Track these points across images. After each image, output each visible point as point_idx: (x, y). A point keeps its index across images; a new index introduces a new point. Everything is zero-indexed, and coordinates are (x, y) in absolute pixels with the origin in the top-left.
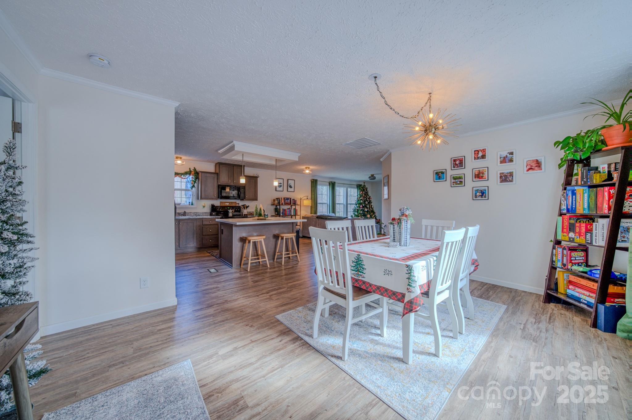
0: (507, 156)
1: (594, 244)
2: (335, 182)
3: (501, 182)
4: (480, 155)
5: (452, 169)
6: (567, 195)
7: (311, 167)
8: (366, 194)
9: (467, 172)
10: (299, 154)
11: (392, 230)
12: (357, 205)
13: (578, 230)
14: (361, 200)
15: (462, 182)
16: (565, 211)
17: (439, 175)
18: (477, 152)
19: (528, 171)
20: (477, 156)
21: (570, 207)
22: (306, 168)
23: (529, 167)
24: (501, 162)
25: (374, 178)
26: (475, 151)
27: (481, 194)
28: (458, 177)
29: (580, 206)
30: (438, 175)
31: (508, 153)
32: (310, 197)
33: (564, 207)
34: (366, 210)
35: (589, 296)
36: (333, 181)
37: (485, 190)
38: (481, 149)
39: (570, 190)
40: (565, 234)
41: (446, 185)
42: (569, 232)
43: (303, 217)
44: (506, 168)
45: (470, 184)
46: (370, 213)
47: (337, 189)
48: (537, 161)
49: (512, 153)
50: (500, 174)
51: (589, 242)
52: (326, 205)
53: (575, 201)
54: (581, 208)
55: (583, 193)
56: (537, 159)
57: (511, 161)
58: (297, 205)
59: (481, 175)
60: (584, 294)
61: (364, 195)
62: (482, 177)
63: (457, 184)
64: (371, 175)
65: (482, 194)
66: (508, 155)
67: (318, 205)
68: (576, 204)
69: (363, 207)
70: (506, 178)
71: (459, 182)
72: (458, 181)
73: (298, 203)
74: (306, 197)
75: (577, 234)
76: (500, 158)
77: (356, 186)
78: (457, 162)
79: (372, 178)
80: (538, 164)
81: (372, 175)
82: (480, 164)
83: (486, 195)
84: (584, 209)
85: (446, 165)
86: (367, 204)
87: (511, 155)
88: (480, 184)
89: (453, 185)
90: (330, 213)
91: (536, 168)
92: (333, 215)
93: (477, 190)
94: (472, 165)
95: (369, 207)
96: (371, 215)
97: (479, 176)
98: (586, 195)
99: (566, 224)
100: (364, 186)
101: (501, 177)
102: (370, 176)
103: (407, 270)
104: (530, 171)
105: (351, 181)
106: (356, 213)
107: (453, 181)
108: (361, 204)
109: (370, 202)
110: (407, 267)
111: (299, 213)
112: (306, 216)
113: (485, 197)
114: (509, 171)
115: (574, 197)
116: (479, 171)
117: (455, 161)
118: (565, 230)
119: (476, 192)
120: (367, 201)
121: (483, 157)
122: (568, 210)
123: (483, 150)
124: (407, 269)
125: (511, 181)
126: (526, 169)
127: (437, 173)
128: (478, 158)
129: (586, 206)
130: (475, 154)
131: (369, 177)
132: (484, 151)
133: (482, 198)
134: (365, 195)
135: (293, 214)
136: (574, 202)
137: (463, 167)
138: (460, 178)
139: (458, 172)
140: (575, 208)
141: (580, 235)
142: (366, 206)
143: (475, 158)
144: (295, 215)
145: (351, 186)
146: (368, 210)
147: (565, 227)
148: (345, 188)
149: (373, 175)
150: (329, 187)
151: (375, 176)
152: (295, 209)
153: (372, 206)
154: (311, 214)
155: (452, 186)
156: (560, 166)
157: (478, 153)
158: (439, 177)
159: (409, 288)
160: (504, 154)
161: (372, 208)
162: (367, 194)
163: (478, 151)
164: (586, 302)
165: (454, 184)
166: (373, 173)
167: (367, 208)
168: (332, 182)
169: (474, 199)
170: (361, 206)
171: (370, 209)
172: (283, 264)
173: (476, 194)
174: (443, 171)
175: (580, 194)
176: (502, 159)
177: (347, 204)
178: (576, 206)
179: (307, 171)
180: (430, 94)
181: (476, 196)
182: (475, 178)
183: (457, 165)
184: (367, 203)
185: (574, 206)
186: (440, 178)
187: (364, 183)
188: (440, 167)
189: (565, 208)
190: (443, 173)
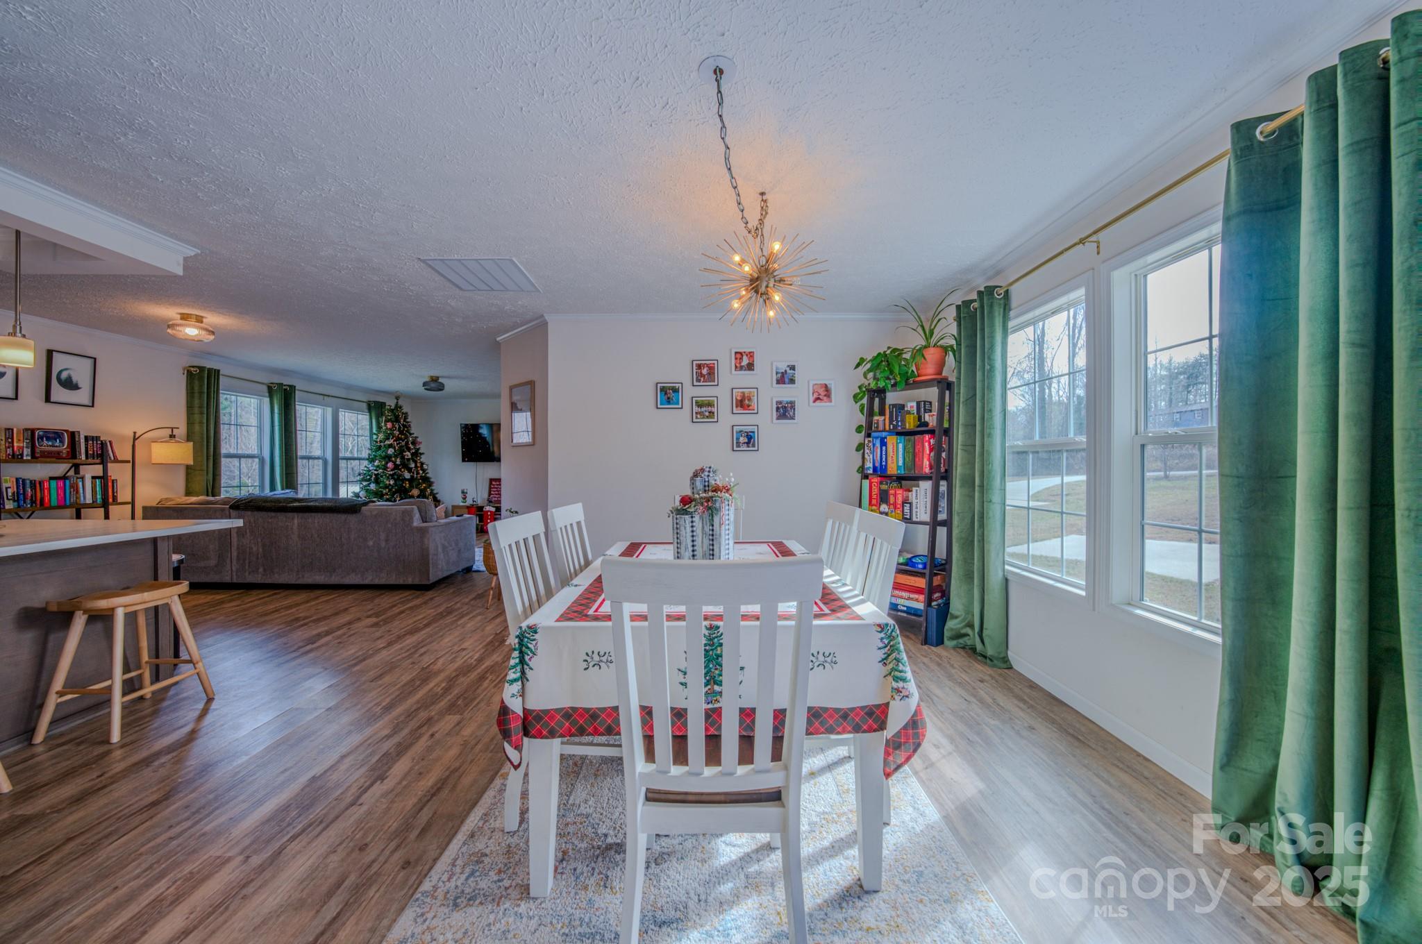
0: (786, 371)
1: (914, 519)
2: (293, 388)
3: (778, 419)
4: (745, 362)
5: (695, 383)
6: (874, 445)
7: (212, 319)
8: (405, 430)
9: (722, 393)
10: (191, 252)
11: (689, 529)
12: (376, 463)
13: (892, 500)
14: (390, 446)
15: (713, 413)
16: (871, 471)
17: (668, 394)
18: (739, 355)
19: (814, 402)
20: (740, 363)
21: (877, 464)
22: (185, 317)
23: (816, 396)
24: (778, 382)
25: (441, 387)
26: (736, 353)
27: (746, 441)
28: (706, 402)
29: (893, 463)
30: (666, 394)
31: (788, 366)
32: (182, 431)
33: (869, 465)
34: (407, 475)
35: (909, 599)
36: (287, 381)
37: (753, 432)
38: (748, 350)
39: (877, 438)
40: (874, 508)
41: (680, 417)
42: (880, 504)
43: (145, 509)
44: (785, 393)
45: (728, 418)
46: (419, 484)
47: (300, 409)
48: (826, 385)
49: (793, 368)
50: (777, 402)
51: (908, 517)
52: (257, 460)
53: (886, 454)
54: (894, 466)
55: (897, 443)
56: (827, 382)
57: (792, 381)
58: (116, 461)
59: (747, 402)
60: (901, 597)
61: (397, 433)
62: (749, 406)
63: (703, 418)
64: (432, 377)
65: (749, 440)
66: (789, 371)
67: (224, 461)
68: (886, 459)
69: (396, 467)
70: (785, 411)
71: (707, 414)
72: (705, 410)
73: (123, 452)
74: (169, 432)
75: (892, 506)
76: (777, 373)
77: (365, 406)
78: (705, 371)
79: (433, 385)
80: (827, 390)
81: (435, 379)
82: (744, 380)
83: (754, 441)
84: (899, 468)
85: (681, 374)
86: (408, 460)
87: (792, 371)
88: (744, 420)
89: (697, 418)
90: (273, 488)
91: (825, 398)
92: (289, 493)
93: (741, 431)
94: (730, 380)
95: (416, 467)
96: (421, 491)
97: (743, 403)
98: (901, 446)
99: (875, 491)
100: (398, 407)
101: (778, 409)
102: (427, 379)
103: (882, 639)
104: (818, 403)
105: (349, 387)
106: (373, 486)
107: (696, 409)
108: (388, 458)
109: (416, 454)
110: (880, 632)
111: (124, 494)
112: (169, 504)
113: (754, 446)
114: (789, 399)
115: (884, 448)
116: (743, 393)
117: (699, 366)
118: (874, 502)
119: (739, 434)
120: (409, 449)
121: (750, 367)
122: (875, 469)
123: (750, 353)
124: (882, 635)
125: (792, 418)
126: (812, 399)
127: (664, 390)
128: (741, 368)
129: (901, 463)
130: (736, 359)
131: (425, 384)
132: (751, 355)
133: (748, 447)
134: (401, 432)
135: (89, 500)
136: (884, 456)
137: (714, 381)
138: (710, 404)
139: (704, 392)
140: (886, 466)
141: (895, 508)
142: (405, 465)
143: (736, 367)
144: (105, 505)
145: (348, 402)
146: (412, 477)
147: (874, 497)
148: (329, 410)
149: (438, 378)
150: (267, 400)
151: (441, 380)
152: (104, 478)
153: (422, 464)
154: (188, 493)
155: (695, 420)
156: (856, 398)
157: (741, 359)
158: (668, 398)
159: (903, 688)
160: (783, 367)
161: (424, 471)
162: (407, 431)
163: (741, 353)
164: (905, 609)
165: (699, 416)
166: (434, 373)
167: (410, 470)
168: (281, 385)
169: (735, 449)
170: (390, 465)
171: (418, 473)
172: (116, 736)
173: (738, 439)
174: (677, 385)
175: (893, 444)
176: (779, 375)
177: (336, 458)
178: (886, 462)
179: (191, 331)
180: (762, 194)
181: (738, 444)
182: (737, 407)
183: (704, 376)
184: (408, 455)
185: (884, 463)
186: (669, 401)
187: (397, 398)
188: (669, 378)
189: (871, 465)
190: (675, 390)
